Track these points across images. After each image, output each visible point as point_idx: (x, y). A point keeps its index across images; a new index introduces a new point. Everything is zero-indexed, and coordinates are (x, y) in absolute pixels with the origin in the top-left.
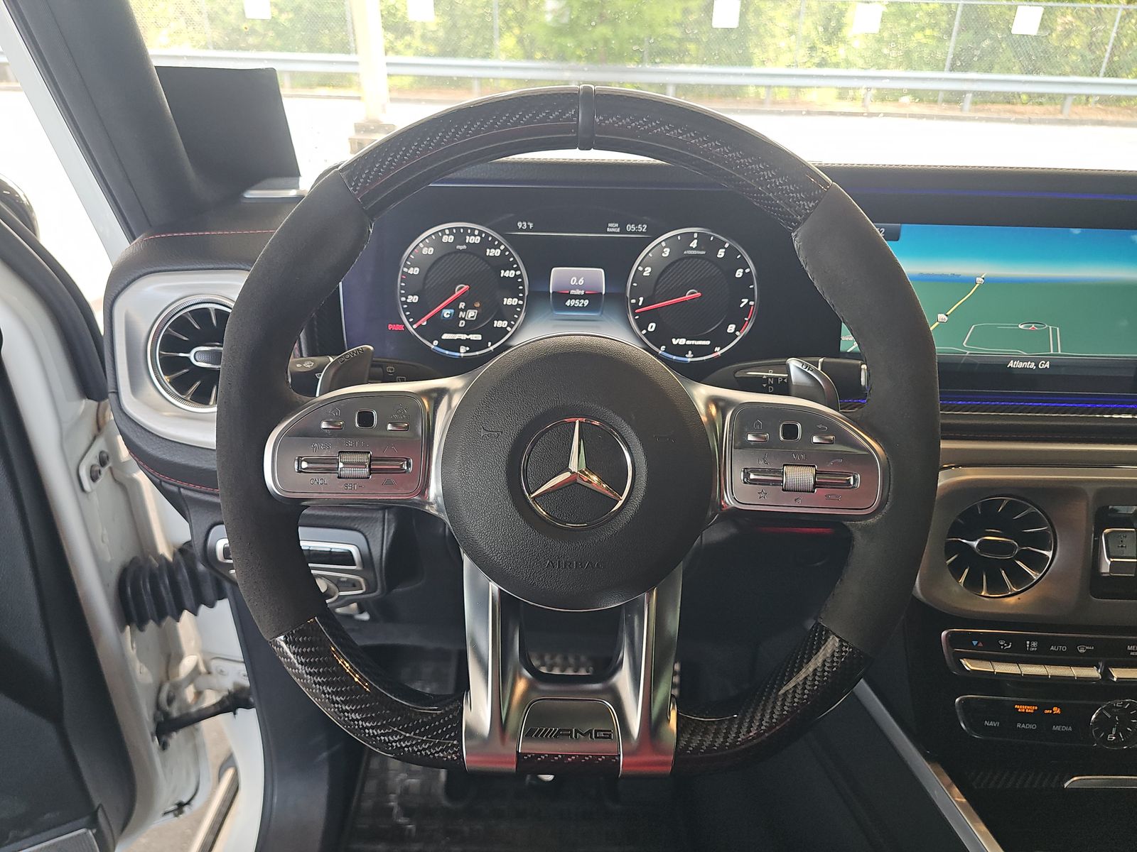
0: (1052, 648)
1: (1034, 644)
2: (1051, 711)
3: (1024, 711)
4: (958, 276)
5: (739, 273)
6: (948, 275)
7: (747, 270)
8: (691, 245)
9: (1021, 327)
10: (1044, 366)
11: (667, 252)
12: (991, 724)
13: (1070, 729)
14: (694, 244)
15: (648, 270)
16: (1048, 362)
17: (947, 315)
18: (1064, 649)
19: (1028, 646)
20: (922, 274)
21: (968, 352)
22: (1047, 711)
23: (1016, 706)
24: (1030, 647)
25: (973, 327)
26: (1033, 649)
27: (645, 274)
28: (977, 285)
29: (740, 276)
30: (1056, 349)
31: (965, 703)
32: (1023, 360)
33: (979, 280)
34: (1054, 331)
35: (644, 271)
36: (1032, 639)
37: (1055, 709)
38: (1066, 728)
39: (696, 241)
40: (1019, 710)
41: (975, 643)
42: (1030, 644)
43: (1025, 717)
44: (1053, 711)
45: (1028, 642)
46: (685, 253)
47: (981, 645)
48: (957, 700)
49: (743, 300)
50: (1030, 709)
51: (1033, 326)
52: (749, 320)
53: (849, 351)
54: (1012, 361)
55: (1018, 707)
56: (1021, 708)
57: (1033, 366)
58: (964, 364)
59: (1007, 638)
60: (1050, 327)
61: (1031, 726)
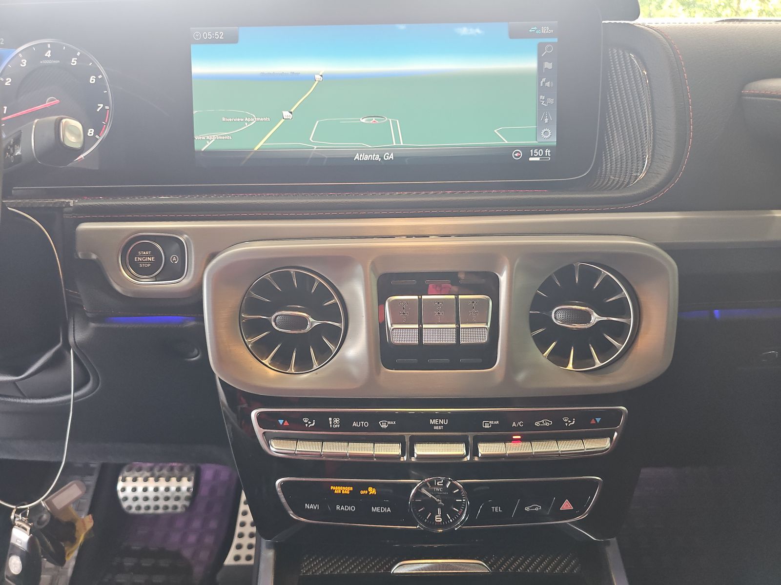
0: (354, 424)
1: (337, 421)
2: (366, 492)
3: (340, 492)
4: (298, 74)
5: (92, 80)
6: (288, 74)
7: (100, 77)
8: (46, 55)
9: (364, 121)
10: (388, 158)
11: (24, 62)
12: (312, 507)
13: (389, 510)
14: (48, 54)
15: (9, 80)
16: (392, 154)
17: (291, 113)
18: (366, 424)
19: (331, 423)
20: (263, 74)
21: (316, 147)
22: (362, 492)
23: (332, 488)
24: (333, 424)
25: (318, 122)
26: (336, 426)
27: (6, 84)
28: (317, 82)
29: (94, 82)
30: (398, 140)
31: (284, 485)
32: (368, 153)
33: (318, 77)
34: (394, 124)
35: (5, 81)
36: (334, 415)
37: (370, 489)
38: (385, 509)
39: (49, 52)
40: (336, 492)
41: (281, 422)
42: (332, 421)
43: (343, 499)
44: (369, 492)
45: (330, 419)
46: (41, 62)
47: (286, 423)
48: (278, 482)
49: (99, 105)
50: (347, 490)
51: (374, 119)
52: (107, 123)
53: (203, 150)
54: (358, 155)
55: (334, 488)
56: (337, 490)
57: (378, 158)
58: (312, 158)
59: (311, 416)
60: (390, 120)
61: (350, 508)
